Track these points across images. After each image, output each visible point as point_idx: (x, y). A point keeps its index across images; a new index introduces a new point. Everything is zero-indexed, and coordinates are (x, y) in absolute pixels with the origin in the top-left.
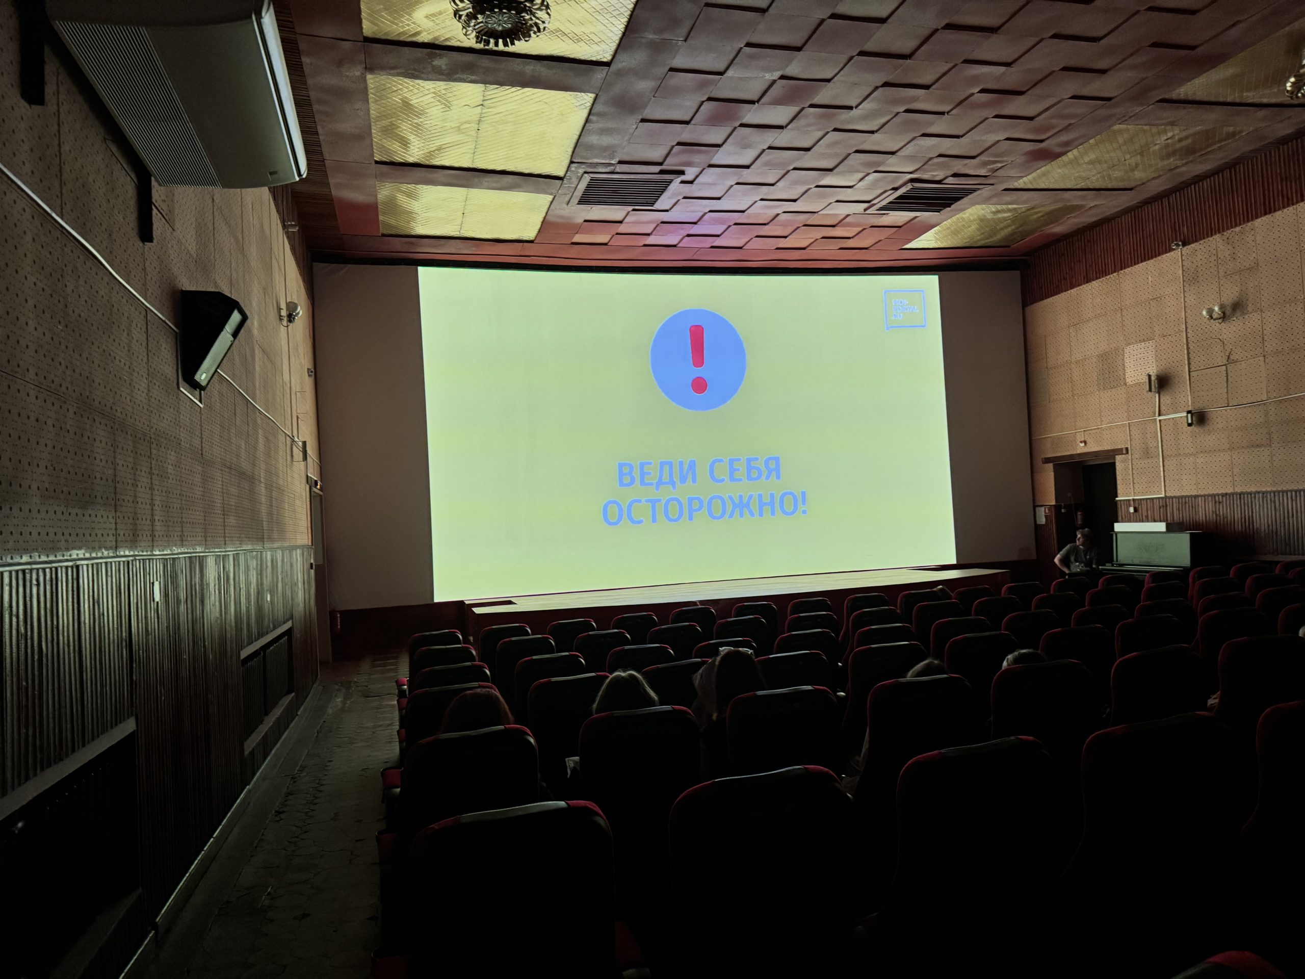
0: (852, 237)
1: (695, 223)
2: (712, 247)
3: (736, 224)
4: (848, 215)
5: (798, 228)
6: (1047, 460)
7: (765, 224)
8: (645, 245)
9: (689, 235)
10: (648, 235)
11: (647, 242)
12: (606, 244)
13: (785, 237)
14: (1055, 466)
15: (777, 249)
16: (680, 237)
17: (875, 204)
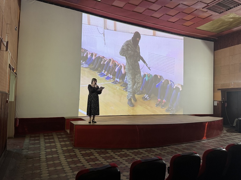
0: (188, 21)
1: (154, 3)
2: (151, 16)
3: (164, 6)
4: (197, 9)
5: (180, 12)
6: (219, 89)
7: (172, 9)
8: (133, 11)
9: (148, 9)
10: (137, 6)
11: (134, 10)
12: (122, 8)
13: (173, 16)
14: (221, 91)
15: (167, 21)
16: (145, 9)
17: (209, 5)
